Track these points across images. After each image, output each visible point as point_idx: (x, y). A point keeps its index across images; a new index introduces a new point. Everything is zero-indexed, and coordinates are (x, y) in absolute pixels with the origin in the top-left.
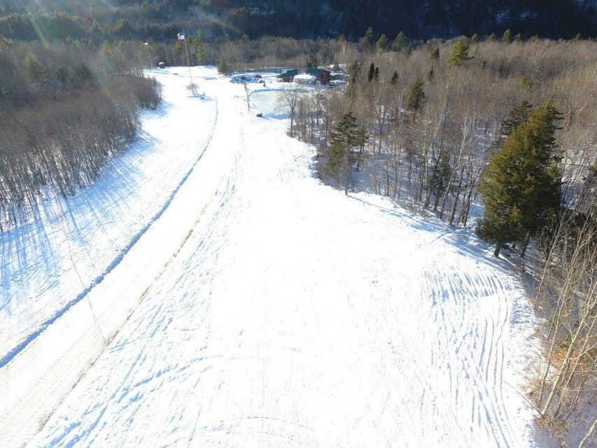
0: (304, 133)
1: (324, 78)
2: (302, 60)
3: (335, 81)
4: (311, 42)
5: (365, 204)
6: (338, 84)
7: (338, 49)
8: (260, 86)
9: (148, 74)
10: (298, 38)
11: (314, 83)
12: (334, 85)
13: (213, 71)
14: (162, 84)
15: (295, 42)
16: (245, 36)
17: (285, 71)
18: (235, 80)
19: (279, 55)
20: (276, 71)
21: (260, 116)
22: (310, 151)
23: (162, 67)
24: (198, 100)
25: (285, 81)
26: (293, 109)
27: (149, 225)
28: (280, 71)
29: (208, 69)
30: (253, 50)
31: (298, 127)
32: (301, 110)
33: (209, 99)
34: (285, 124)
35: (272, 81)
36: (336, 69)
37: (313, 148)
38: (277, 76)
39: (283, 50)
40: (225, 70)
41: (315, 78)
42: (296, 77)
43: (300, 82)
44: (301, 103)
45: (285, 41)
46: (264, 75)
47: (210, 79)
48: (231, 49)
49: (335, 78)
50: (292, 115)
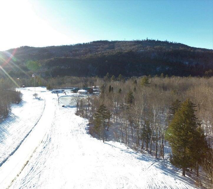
0: (83, 114)
1: (90, 91)
2: (81, 84)
3: (95, 92)
4: (85, 78)
5: (113, 147)
6: (96, 93)
7: (96, 81)
8: (64, 94)
9: (17, 90)
11: (86, 93)
12: (95, 94)
13: (45, 89)
14: (23, 94)
15: (78, 78)
16: (58, 76)
17: (74, 89)
18: (52, 93)
19: (72, 83)
20: (70, 89)
21: (63, 106)
23: (24, 87)
24: (37, 100)
25: (74, 92)
26: (78, 103)
27: (7, 158)
28: (72, 89)
29: (42, 88)
30: (61, 81)
31: (80, 111)
32: (81, 104)
33: (42, 100)
34: (74, 110)
35: (69, 93)
36: (95, 88)
37: (87, 120)
38: (71, 91)
39: (73, 81)
40: (49, 88)
41: (87, 91)
42: (79, 91)
43: (80, 93)
44: (81, 101)
45: (74, 78)
46: (65, 90)
47: (43, 92)
48: (53, 81)
49: (95, 91)
50: (77, 106)
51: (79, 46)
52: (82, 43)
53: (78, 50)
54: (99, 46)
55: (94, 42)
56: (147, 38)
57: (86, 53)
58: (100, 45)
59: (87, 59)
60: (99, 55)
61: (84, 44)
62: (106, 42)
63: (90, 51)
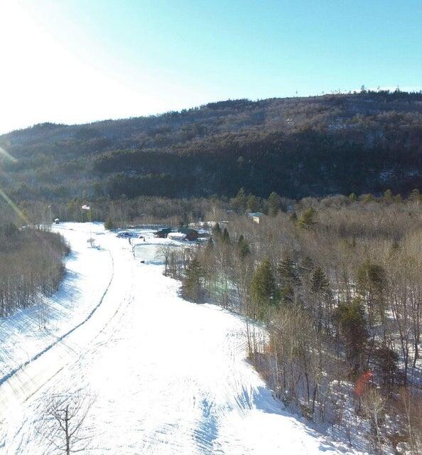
0: (175, 274)
1: (192, 236)
2: (175, 220)
3: (202, 239)
4: (185, 200)
6: (203, 241)
7: (209, 210)
8: (141, 241)
9: (56, 229)
10: (172, 197)
11: (184, 240)
12: (201, 241)
15: (169, 202)
17: (161, 230)
18: (120, 236)
19: (155, 214)
20: (152, 228)
21: (143, 262)
22: (178, 284)
23: (58, 223)
24: (96, 250)
25: (160, 237)
26: (167, 258)
28: (156, 228)
29: (97, 225)
31: (171, 271)
32: (172, 260)
33: (103, 249)
34: (162, 268)
35: (149, 235)
36: (206, 227)
37: (181, 282)
38: (154, 233)
39: (158, 209)
40: (111, 227)
41: (185, 235)
42: (170, 234)
43: (173, 238)
44: (173, 254)
45: (160, 201)
46: (142, 231)
47: (100, 234)
49: (203, 235)
50: (166, 263)
51: (172, 117)
52: (180, 111)
53: (168, 130)
54: (222, 117)
55: (211, 106)
56: (363, 86)
57: (190, 138)
58: (226, 114)
59: (191, 152)
60: (223, 142)
61: (184, 111)
62: (242, 105)
63: (201, 132)
